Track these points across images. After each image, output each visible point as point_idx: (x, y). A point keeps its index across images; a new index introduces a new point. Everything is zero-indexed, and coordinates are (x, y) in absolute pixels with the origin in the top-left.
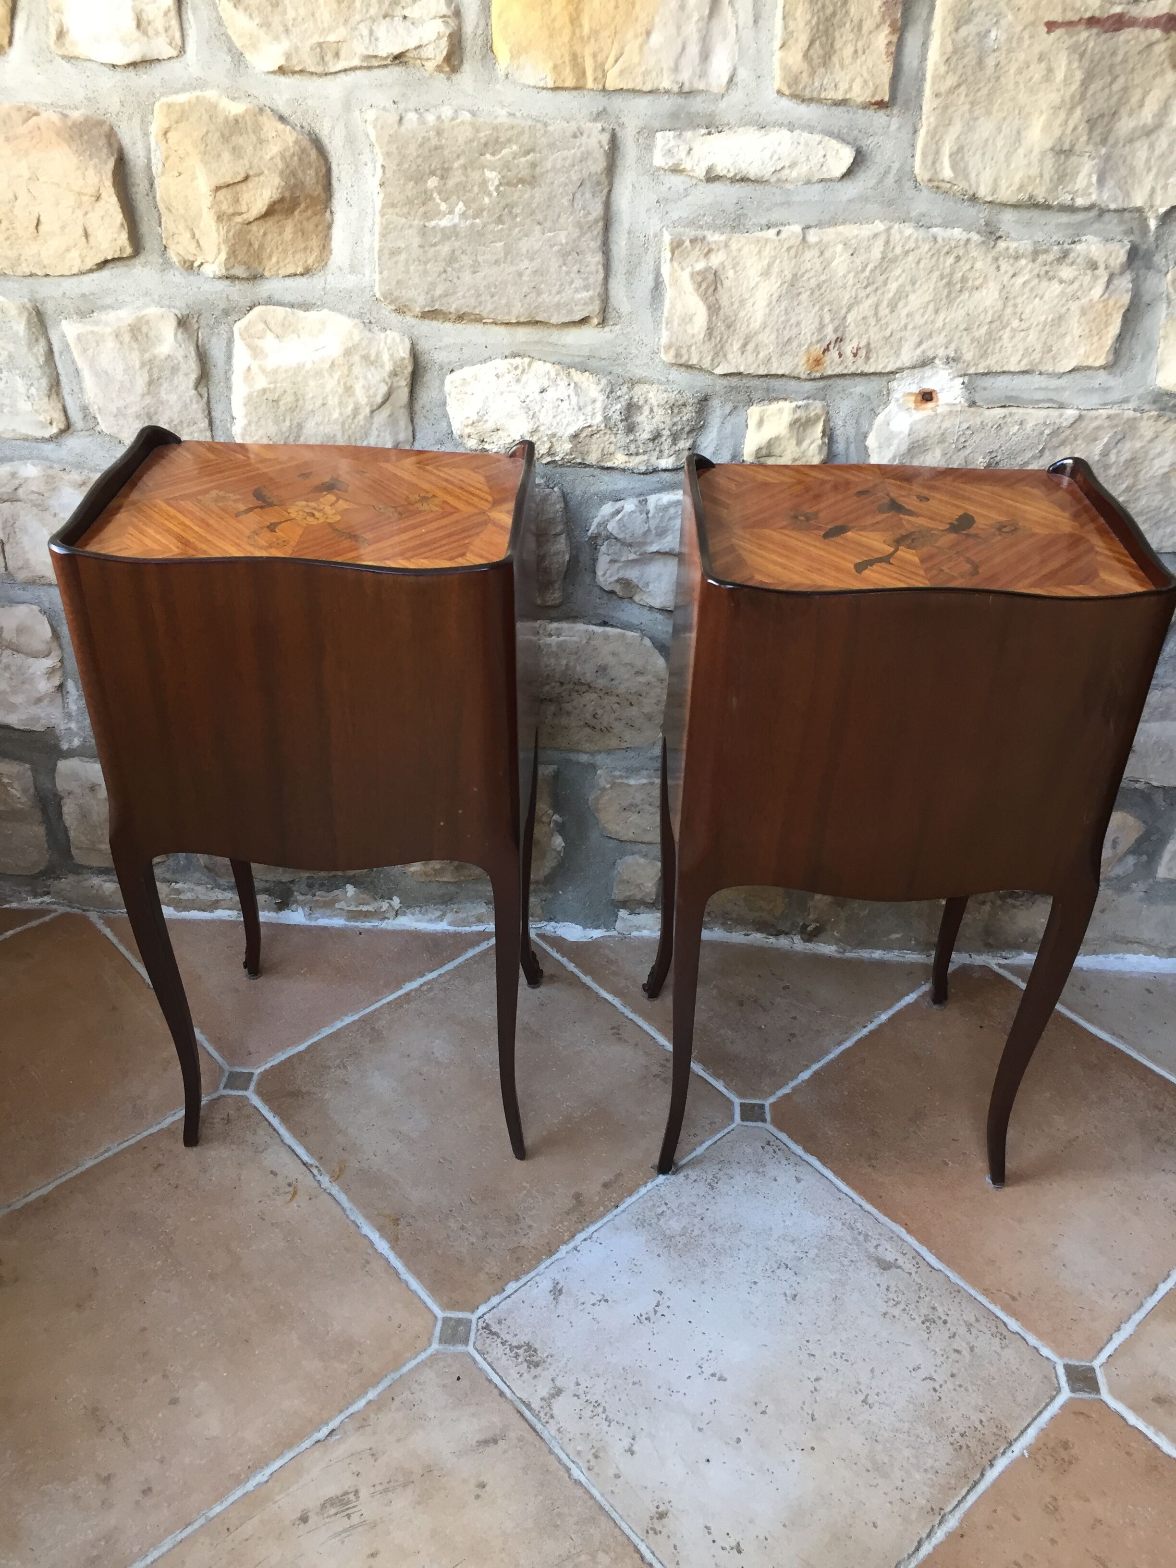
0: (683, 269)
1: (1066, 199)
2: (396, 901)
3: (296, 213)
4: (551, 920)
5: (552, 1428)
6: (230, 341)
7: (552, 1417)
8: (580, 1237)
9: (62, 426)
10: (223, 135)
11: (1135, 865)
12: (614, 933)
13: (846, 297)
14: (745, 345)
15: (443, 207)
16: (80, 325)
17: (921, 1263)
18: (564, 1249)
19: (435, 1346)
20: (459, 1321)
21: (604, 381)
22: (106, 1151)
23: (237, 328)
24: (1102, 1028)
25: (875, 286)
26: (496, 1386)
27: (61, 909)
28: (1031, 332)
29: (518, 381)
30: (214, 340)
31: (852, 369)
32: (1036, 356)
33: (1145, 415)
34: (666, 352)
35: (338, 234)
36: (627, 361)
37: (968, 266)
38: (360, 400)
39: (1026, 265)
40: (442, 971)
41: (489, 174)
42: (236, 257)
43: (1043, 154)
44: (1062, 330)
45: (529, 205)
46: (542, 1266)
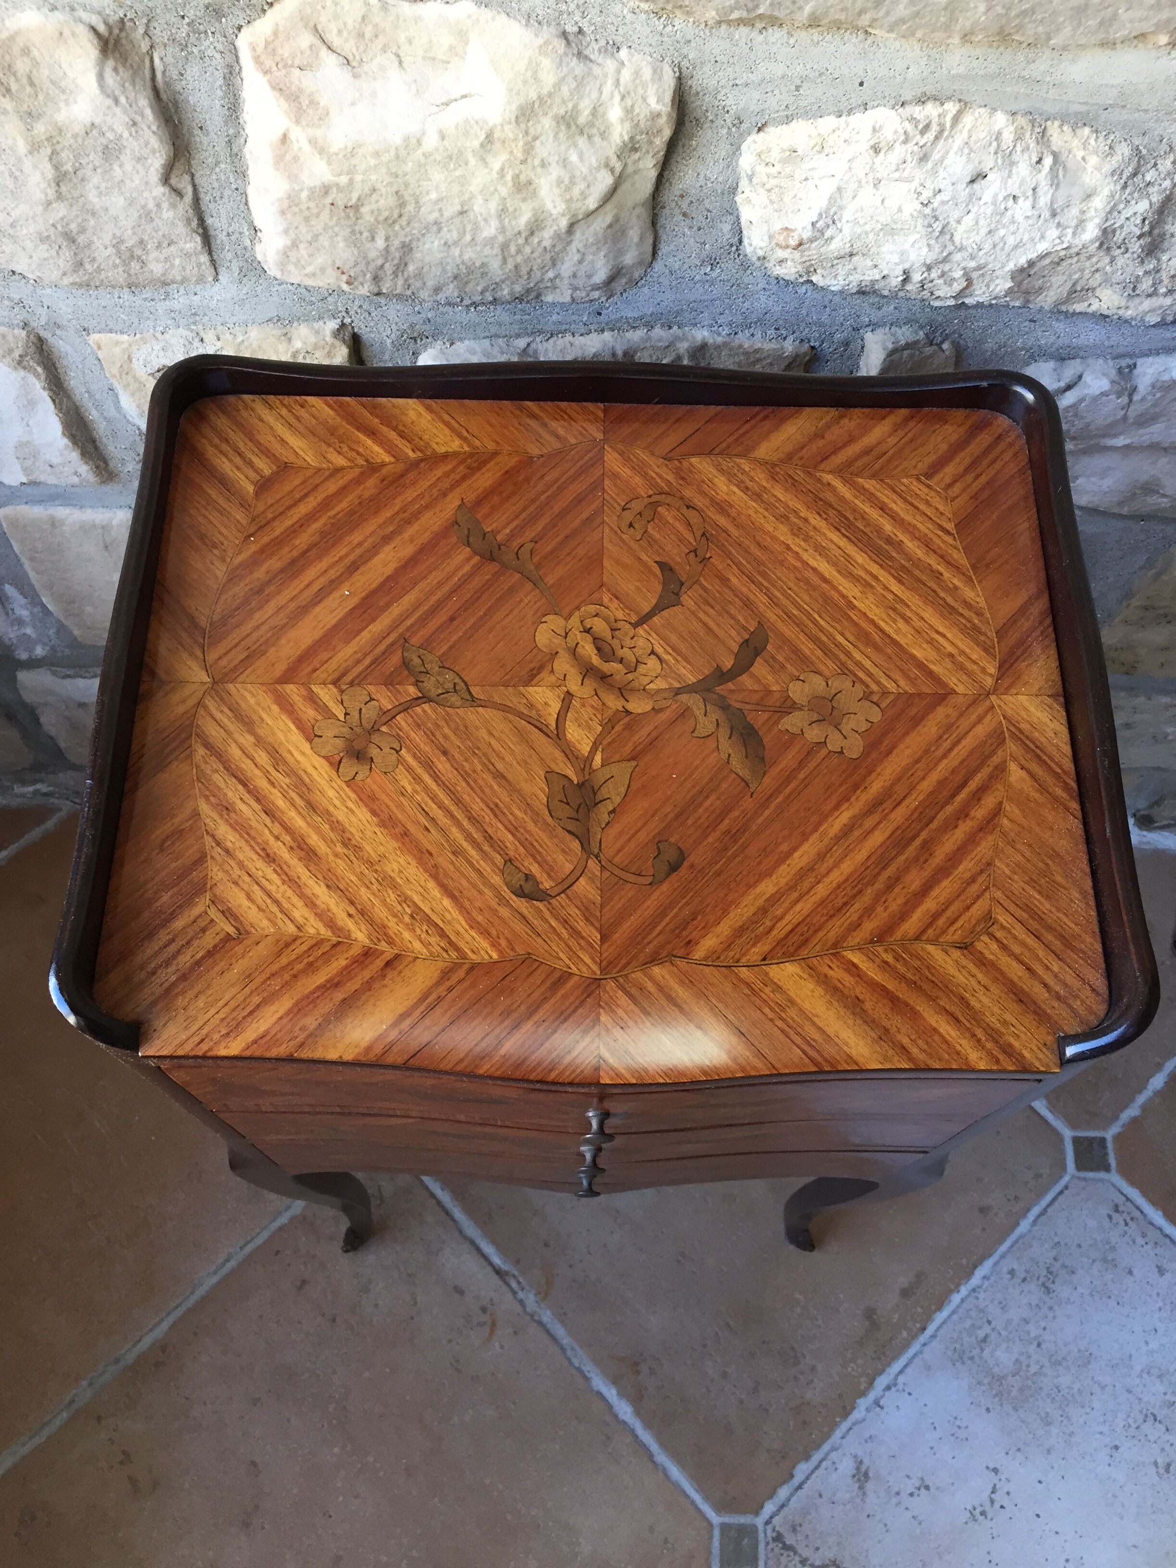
6: (232, 74)
8: (881, 1382)
20: (742, 1527)
22: (228, 1260)
23: (243, 42)
29: (923, 157)
38: (549, 206)
46: (838, 1433)
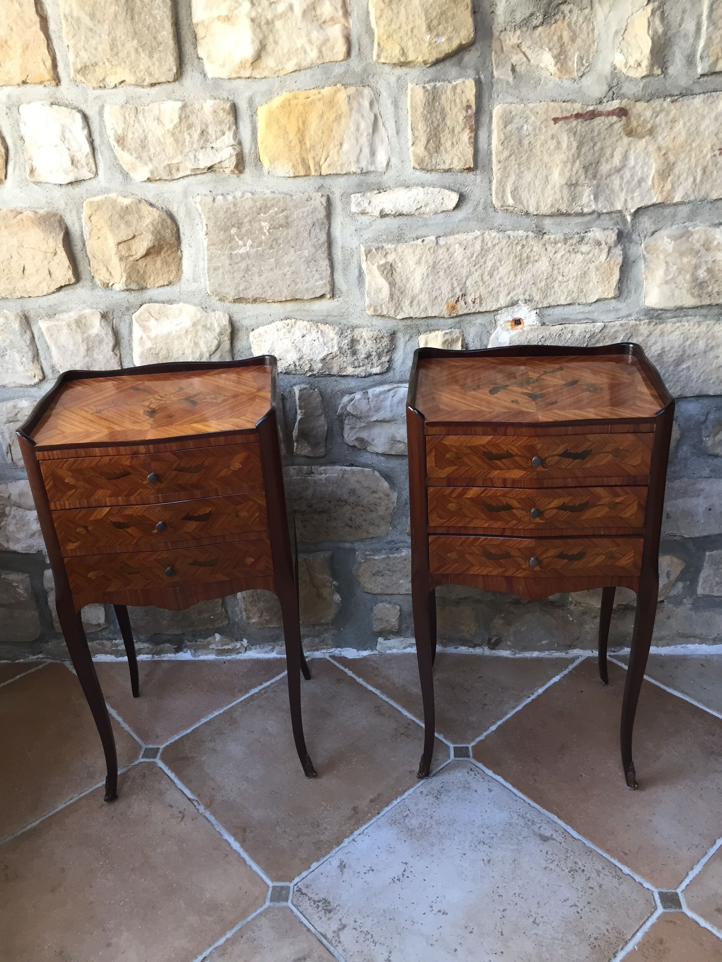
0: (373, 264)
1: (579, 209)
2: (245, 642)
3: (162, 253)
4: (337, 647)
5: (340, 949)
6: (131, 324)
7: (340, 942)
8: (356, 833)
9: (41, 378)
10: (120, 216)
11: (683, 588)
12: (376, 652)
13: (464, 272)
14: (412, 302)
15: (241, 243)
16: (48, 322)
17: (567, 835)
18: (346, 841)
19: (268, 904)
20: (282, 888)
21: (337, 328)
22: (71, 799)
23: (134, 317)
24: (675, 688)
25: (479, 265)
26: (305, 926)
27: (49, 661)
28: (570, 282)
29: (289, 332)
30: (122, 324)
31: (473, 310)
32: (575, 295)
33: (642, 322)
34: (369, 309)
35: (186, 263)
36: (349, 316)
37: (529, 250)
38: (204, 348)
39: (562, 246)
40: (273, 681)
41: (263, 224)
42: (131, 279)
43: (562, 187)
44: (587, 280)
45: (286, 238)
46: (334, 851)
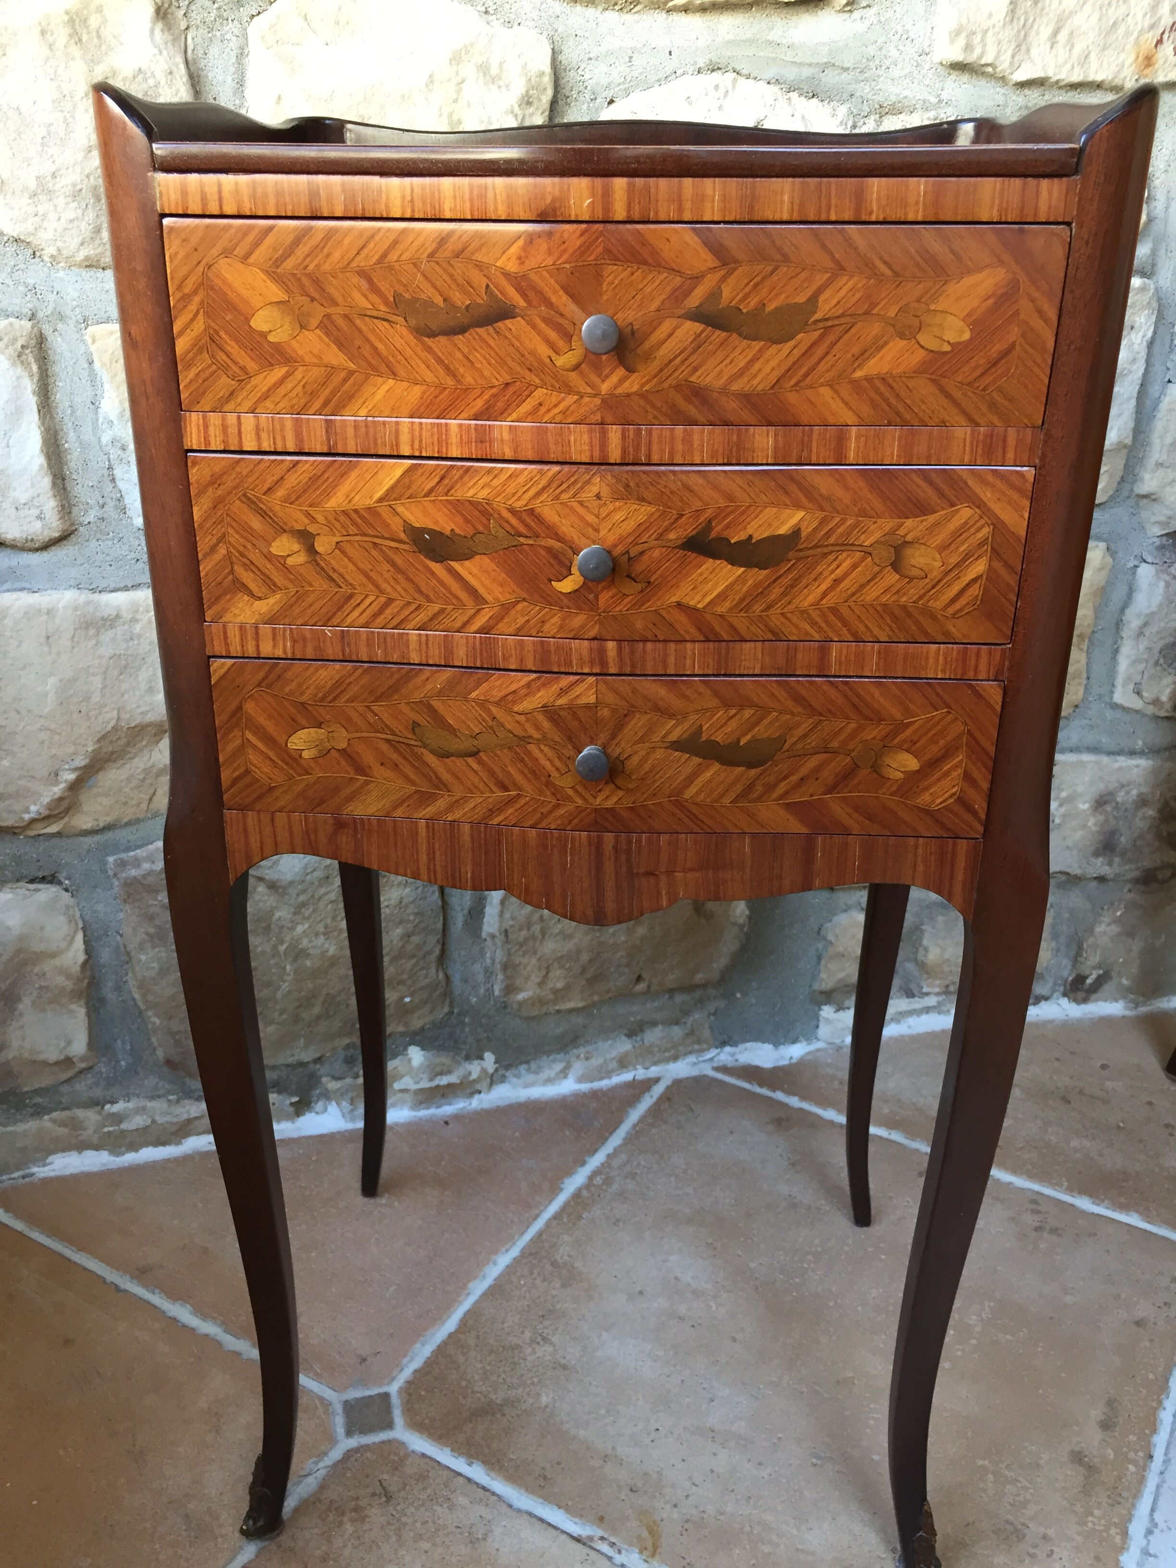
2: (489, 1058)
4: (724, 1044)
6: (242, 54)
12: (820, 1045)
14: (1056, 33)
21: (842, 111)
23: (255, 29)
30: (214, 51)
36: (880, 72)
